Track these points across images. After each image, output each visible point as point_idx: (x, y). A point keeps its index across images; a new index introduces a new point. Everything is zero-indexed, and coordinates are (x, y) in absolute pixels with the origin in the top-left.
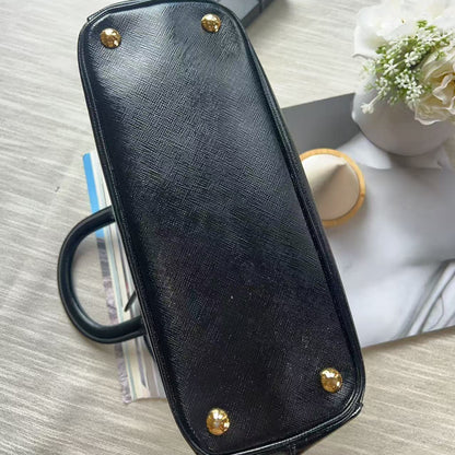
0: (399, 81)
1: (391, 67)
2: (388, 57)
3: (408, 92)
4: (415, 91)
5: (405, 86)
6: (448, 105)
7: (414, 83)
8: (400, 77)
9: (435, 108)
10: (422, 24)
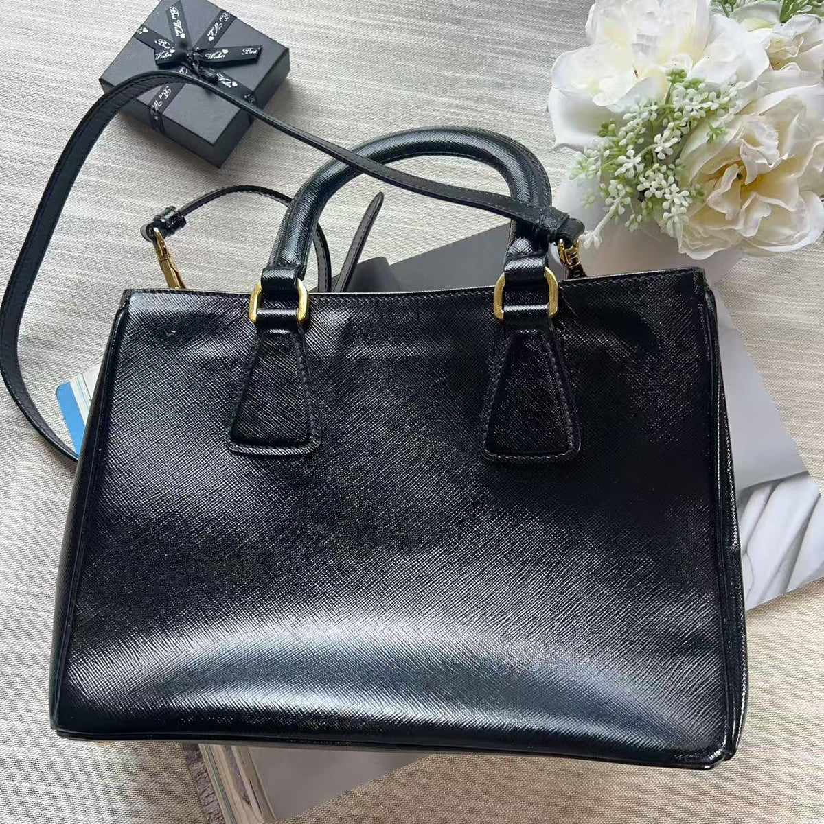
0: (646, 184)
1: (631, 162)
2: (623, 143)
3: (666, 205)
4: (678, 200)
5: (658, 194)
6: (735, 221)
7: (674, 188)
8: (647, 178)
9: (713, 228)
10: (677, 76)
